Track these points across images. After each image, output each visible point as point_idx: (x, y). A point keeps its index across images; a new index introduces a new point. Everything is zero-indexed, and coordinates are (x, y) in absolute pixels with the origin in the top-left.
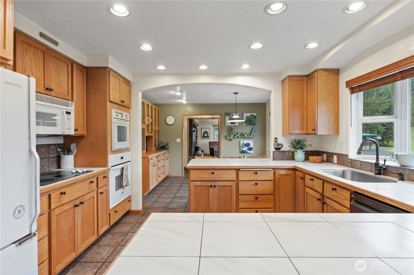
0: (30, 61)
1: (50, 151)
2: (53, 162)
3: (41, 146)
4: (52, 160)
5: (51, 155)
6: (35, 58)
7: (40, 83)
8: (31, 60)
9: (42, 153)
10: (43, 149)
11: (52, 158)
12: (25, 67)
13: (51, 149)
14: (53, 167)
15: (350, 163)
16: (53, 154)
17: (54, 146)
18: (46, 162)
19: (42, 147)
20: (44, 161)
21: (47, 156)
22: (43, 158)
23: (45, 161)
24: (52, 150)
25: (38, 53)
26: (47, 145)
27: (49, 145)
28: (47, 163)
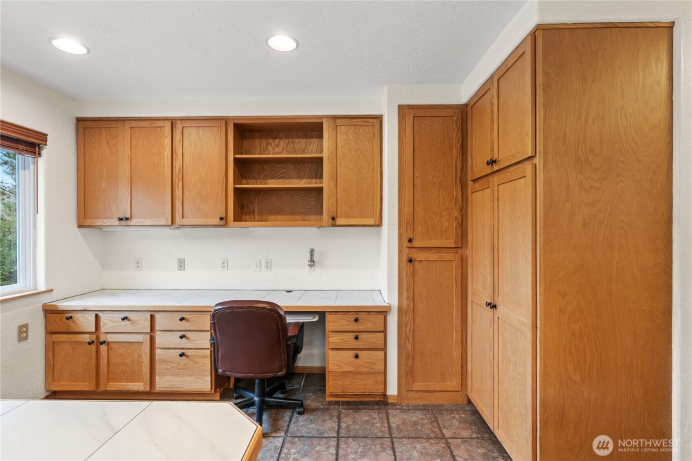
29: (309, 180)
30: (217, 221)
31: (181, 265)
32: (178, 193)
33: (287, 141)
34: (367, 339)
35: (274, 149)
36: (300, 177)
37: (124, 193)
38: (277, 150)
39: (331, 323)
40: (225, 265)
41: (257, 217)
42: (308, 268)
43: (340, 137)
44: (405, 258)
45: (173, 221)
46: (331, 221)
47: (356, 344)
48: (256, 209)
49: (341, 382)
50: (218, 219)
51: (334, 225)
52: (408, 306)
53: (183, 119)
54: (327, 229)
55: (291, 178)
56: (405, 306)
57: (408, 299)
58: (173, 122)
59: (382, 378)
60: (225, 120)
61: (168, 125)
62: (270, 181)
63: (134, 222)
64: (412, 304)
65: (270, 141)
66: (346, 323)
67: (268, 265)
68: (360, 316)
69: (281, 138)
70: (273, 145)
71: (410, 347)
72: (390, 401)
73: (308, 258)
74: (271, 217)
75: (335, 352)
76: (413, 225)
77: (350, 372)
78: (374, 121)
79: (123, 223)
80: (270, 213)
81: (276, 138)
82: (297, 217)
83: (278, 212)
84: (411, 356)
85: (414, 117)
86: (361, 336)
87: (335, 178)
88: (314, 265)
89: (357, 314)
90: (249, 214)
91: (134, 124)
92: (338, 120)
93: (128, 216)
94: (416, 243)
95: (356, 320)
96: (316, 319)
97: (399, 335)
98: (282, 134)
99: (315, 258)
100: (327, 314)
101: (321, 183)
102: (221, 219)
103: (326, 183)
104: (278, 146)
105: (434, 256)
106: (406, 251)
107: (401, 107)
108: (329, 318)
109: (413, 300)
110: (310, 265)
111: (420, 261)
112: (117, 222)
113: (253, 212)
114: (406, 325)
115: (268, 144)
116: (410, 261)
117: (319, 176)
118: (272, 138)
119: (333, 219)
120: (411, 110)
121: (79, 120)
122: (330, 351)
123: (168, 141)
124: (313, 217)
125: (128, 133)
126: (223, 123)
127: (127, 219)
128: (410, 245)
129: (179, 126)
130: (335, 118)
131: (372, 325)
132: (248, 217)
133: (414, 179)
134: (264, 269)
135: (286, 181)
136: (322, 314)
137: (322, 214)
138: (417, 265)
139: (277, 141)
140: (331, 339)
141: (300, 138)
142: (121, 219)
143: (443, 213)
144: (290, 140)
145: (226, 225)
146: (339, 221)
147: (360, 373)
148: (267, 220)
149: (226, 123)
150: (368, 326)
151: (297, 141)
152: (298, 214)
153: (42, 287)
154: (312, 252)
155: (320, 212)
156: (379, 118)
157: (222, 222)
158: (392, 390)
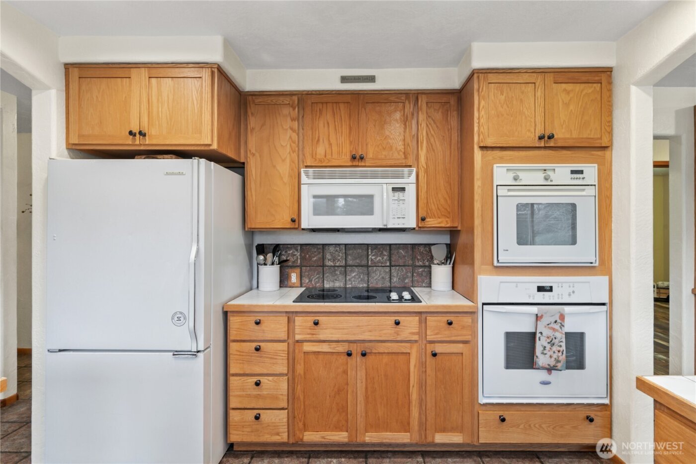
0: (326, 125)
1: (417, 256)
2: (422, 274)
3: (398, 246)
4: (421, 270)
5: (418, 262)
6: (335, 118)
7: (342, 152)
8: (328, 123)
9: (399, 257)
10: (401, 251)
11: (421, 266)
12: (319, 137)
13: (420, 252)
14: (422, 283)
16: (424, 260)
17: (424, 248)
18: (407, 272)
19: (399, 248)
20: (404, 270)
21: (410, 262)
22: (401, 265)
23: (406, 270)
24: (421, 254)
25: (340, 109)
26: (409, 246)
27: (414, 246)
28: (409, 275)
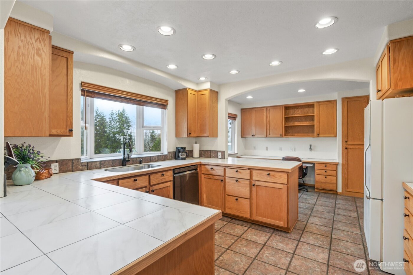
15: (85, 166)
29: (309, 122)
30: (279, 136)
31: (267, 149)
32: (268, 128)
33: (301, 109)
34: (329, 172)
35: (297, 112)
36: (306, 121)
37: (253, 128)
38: (298, 113)
39: (317, 166)
40: (281, 149)
41: (291, 134)
42: (309, 151)
43: (321, 108)
44: (344, 148)
45: (267, 136)
46: (317, 135)
47: (325, 174)
48: (291, 131)
49: (320, 185)
50: (280, 135)
51: (319, 137)
52: (345, 163)
53: (269, 107)
54: (316, 138)
55: (303, 121)
56: (344, 163)
57: (345, 161)
58: (266, 108)
59: (335, 185)
60: (282, 106)
61: (265, 109)
62: (296, 123)
63: (256, 136)
64: (347, 163)
65: (296, 110)
66: (322, 167)
67: (295, 149)
68: (327, 165)
69: (299, 109)
70: (297, 111)
71: (346, 177)
72: (338, 194)
73: (309, 147)
74: (296, 134)
75: (318, 175)
76: (347, 136)
77: (324, 182)
78: (334, 102)
79: (253, 136)
80: (296, 133)
81: (298, 109)
82: (305, 134)
83: (299, 133)
84: (347, 180)
85: (348, 101)
86: (327, 171)
87: (319, 122)
88: (311, 150)
89: (326, 164)
90: (288, 133)
91: (256, 109)
92: (320, 103)
93: (254, 134)
94: (348, 143)
95: (326, 166)
96: (312, 165)
97: (342, 172)
98: (300, 107)
99: (312, 147)
100: (315, 164)
101: (314, 123)
102: (281, 135)
103: (316, 123)
104: (298, 111)
105: (357, 147)
106: (345, 145)
107: (342, 98)
108: (316, 165)
109: (348, 161)
110: (310, 150)
111: (350, 149)
112: (251, 136)
113: (290, 133)
114: (345, 169)
115: (295, 111)
116: (346, 148)
117: (313, 120)
118: (296, 109)
119: (318, 135)
120: (347, 99)
121: (242, 109)
122: (317, 175)
123: (265, 114)
124: (311, 134)
125: (254, 112)
126: (281, 107)
127: (254, 135)
128: (346, 143)
129: (268, 108)
130: (319, 102)
131: (331, 168)
132: (288, 134)
133: (348, 122)
134: (293, 150)
135: (301, 122)
136: (314, 164)
137: (314, 133)
138: (349, 150)
139: (298, 110)
140: (317, 171)
141: (306, 108)
142: (252, 135)
143: (360, 133)
144: (303, 109)
145: (282, 137)
146: (320, 136)
147: (327, 183)
148: (294, 135)
149: (282, 107)
150: (330, 168)
151: (305, 109)
152: (306, 133)
153: (236, 152)
154: (311, 146)
155: (313, 132)
156: (335, 101)
157: (281, 136)
158: (340, 190)
